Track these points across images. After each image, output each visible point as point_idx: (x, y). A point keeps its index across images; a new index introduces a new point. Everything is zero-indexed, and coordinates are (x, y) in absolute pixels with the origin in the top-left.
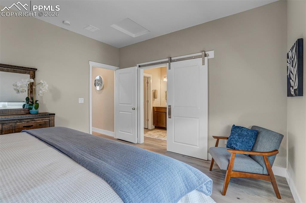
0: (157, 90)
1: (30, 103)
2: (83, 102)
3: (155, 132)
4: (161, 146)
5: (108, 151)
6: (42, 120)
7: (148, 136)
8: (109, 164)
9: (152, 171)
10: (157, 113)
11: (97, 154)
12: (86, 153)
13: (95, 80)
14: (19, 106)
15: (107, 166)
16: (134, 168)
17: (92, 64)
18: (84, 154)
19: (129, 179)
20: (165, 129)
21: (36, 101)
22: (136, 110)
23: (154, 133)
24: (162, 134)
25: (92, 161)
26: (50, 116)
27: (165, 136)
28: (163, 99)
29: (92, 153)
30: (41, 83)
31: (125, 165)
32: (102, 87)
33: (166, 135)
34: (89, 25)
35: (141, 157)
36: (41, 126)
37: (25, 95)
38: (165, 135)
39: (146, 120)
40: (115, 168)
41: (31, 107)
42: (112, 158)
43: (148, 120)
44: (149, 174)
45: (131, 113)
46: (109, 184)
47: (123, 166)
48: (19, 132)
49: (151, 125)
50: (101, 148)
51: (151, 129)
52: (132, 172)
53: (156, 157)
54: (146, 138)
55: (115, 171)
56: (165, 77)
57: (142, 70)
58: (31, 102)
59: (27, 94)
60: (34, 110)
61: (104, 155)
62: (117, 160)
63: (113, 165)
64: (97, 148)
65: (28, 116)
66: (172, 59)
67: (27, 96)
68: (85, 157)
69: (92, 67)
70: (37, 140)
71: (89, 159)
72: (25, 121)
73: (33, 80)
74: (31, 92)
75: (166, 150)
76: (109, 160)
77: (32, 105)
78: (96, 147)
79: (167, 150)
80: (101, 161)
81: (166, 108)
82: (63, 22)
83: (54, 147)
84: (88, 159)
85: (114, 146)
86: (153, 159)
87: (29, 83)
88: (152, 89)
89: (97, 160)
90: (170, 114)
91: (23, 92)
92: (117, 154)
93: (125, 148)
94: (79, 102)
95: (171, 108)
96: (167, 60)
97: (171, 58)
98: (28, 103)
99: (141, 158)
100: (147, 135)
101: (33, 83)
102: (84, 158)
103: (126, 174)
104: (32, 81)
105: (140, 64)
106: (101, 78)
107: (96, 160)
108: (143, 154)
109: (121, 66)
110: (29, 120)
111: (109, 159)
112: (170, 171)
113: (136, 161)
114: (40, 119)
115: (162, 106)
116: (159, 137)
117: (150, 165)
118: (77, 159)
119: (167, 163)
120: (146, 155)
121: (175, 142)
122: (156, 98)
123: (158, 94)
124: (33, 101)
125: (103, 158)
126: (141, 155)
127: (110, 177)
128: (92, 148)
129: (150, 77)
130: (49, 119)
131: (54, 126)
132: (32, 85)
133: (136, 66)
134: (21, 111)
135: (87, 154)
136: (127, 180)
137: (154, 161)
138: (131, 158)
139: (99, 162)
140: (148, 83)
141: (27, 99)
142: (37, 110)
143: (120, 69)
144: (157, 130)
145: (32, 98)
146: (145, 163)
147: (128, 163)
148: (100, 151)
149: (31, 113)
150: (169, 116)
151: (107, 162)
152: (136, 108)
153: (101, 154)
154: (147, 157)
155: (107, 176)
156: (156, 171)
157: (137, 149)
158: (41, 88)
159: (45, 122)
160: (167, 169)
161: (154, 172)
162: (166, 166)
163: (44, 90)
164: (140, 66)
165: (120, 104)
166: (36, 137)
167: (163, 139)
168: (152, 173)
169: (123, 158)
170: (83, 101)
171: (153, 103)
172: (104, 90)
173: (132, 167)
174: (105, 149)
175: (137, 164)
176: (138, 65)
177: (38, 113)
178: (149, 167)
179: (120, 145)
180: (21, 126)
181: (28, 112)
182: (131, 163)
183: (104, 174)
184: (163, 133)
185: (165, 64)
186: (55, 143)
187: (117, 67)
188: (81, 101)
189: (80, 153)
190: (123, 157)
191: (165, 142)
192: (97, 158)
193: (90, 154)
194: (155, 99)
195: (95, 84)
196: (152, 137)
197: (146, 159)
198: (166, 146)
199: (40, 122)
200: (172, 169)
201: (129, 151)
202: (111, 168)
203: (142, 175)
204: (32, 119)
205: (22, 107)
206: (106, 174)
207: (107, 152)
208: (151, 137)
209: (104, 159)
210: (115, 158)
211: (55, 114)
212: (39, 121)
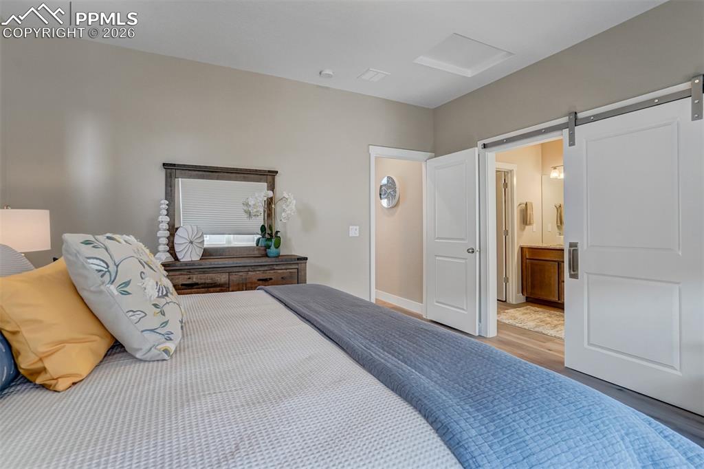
0: (531, 204)
1: (267, 236)
2: (358, 235)
3: (525, 311)
4: (547, 351)
5: (420, 346)
6: (286, 269)
7: (507, 322)
8: (428, 378)
9: (542, 417)
10: (532, 264)
11: (397, 349)
12: (373, 345)
13: (381, 187)
14: (249, 241)
15: (424, 380)
16: (491, 399)
17: (375, 151)
18: (370, 345)
19: (479, 422)
20: (558, 306)
21: (277, 232)
22: (478, 253)
23: (526, 314)
24: (548, 319)
25: (389, 365)
26: (298, 262)
27: (556, 326)
28: (550, 225)
29: (388, 347)
30: (284, 197)
31: (466, 386)
32: (395, 202)
33: (563, 324)
34: (368, 70)
35: (504, 373)
36: (284, 281)
37: (260, 221)
38: (556, 322)
39: (503, 280)
40: (442, 390)
41: (269, 243)
42: (433, 364)
43: (507, 280)
44: (532, 423)
45: (463, 261)
46: (431, 424)
47: (462, 388)
48: (254, 288)
49: (514, 294)
50: (405, 339)
51: (514, 303)
52: (486, 408)
53: (549, 380)
54: (501, 326)
55: (444, 398)
56: (555, 168)
57: (491, 154)
58: (269, 234)
59: (262, 219)
60: (273, 251)
61: (414, 354)
62: (446, 371)
63: (436, 382)
64: (397, 336)
65: (264, 261)
66: (580, 115)
67: (262, 224)
68: (373, 354)
69: (376, 158)
70: (281, 306)
71: (382, 358)
72: (260, 269)
73: (271, 192)
74: (269, 215)
75: (563, 363)
76: (426, 369)
77: (269, 240)
78: (393, 334)
79: (566, 365)
80: (409, 368)
81: (563, 250)
82: (320, 73)
83: (313, 324)
84: (380, 359)
85: (434, 337)
86: (541, 383)
87: (265, 199)
88: (518, 200)
89: (399, 364)
90: (574, 266)
91: (258, 216)
92: (444, 358)
93: (461, 344)
94: (350, 235)
95: (577, 250)
96: (564, 120)
97: (576, 113)
98: (263, 237)
99: (506, 376)
100: (504, 317)
101: (271, 198)
102: (371, 355)
103: (471, 410)
104: (270, 194)
105: (486, 141)
106: (393, 181)
107: (396, 364)
108: (509, 366)
109: (438, 149)
110: (266, 268)
111: (427, 365)
112: (597, 426)
113: (494, 380)
114: (283, 267)
115: (544, 245)
116: (540, 326)
117: (532, 398)
118: (359, 355)
119: (585, 403)
120: (519, 369)
121: (589, 344)
122: (530, 224)
123: (536, 214)
124: (272, 233)
125: (411, 362)
126: (506, 368)
127: (434, 408)
128: (386, 335)
129: (511, 171)
130: (297, 267)
131: (305, 283)
132: (270, 202)
133: (477, 146)
134: (254, 251)
135: (377, 348)
136: (476, 425)
137: (543, 389)
138: (478, 371)
139: (404, 369)
140: (506, 185)
141: (263, 229)
142: (277, 250)
143: (435, 157)
144: (532, 308)
145: (271, 228)
146: (518, 390)
147: (471, 381)
148: (405, 345)
149: (269, 255)
150: (572, 273)
151: (421, 371)
152: (477, 248)
153: (406, 350)
154: (523, 375)
155: (425, 404)
156: (551, 419)
157: (492, 351)
158: (284, 206)
159: (290, 272)
160: (585, 419)
161: (546, 419)
162: (582, 410)
163: (289, 212)
164: (485, 146)
165: (438, 238)
166: (280, 301)
167: (552, 332)
168: (540, 421)
169: (459, 369)
170: (357, 232)
171: (519, 237)
172: (399, 209)
173: (485, 395)
174: (414, 341)
175: (495, 389)
176: (480, 143)
177: (278, 256)
178: (530, 402)
179: (447, 335)
180: (255, 279)
181: (263, 253)
182: (480, 384)
183: (420, 400)
184: (550, 317)
185: (558, 133)
186: (314, 317)
187: (429, 153)
188: (354, 231)
189: (361, 343)
190: (459, 365)
191: (557, 341)
192: (399, 360)
193: (383, 348)
194: (527, 227)
195: (380, 194)
196: (520, 325)
197: (520, 381)
198: (563, 353)
199: (283, 273)
200: (603, 422)
201: (471, 352)
202: (432, 386)
203: (514, 421)
204: (271, 267)
205: (255, 243)
206: (424, 400)
207: (419, 348)
208: (517, 325)
209: (415, 364)
210: (439, 364)
211: (306, 259)
212: (282, 271)
